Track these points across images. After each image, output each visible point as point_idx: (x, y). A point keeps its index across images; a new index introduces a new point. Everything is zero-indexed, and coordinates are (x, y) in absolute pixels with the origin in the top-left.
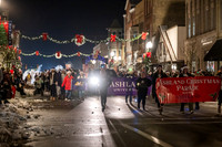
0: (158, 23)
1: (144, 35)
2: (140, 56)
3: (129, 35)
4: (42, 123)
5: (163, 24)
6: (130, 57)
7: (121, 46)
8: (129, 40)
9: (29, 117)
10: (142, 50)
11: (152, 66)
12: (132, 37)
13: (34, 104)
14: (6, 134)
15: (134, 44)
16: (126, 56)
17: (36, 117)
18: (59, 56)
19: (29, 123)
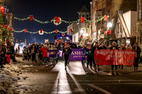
0: (116, 8)
1: (106, 18)
2: (102, 33)
3: (94, 17)
4: (29, 83)
5: (120, 10)
6: (95, 34)
7: (88, 25)
8: (94, 21)
9: (19, 79)
10: (104, 29)
11: (112, 41)
12: (96, 19)
13: (23, 69)
14: (2, 91)
15: (98, 24)
16: (92, 33)
17: (25, 79)
18: (41, 33)
19: (19, 83)
